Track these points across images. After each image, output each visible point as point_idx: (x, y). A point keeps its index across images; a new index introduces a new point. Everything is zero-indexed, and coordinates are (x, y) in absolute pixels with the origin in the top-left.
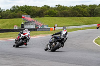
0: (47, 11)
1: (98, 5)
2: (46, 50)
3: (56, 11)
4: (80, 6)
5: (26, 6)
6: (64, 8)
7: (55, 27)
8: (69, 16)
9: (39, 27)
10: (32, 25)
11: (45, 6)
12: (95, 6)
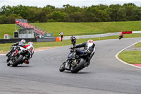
0: (52, 14)
1: (122, 5)
2: (62, 70)
3: (64, 13)
4: (98, 6)
5: (21, 6)
6: (75, 9)
7: (62, 37)
8: (82, 21)
9: (40, 37)
10: (30, 33)
11: (48, 6)
12: (118, 6)
